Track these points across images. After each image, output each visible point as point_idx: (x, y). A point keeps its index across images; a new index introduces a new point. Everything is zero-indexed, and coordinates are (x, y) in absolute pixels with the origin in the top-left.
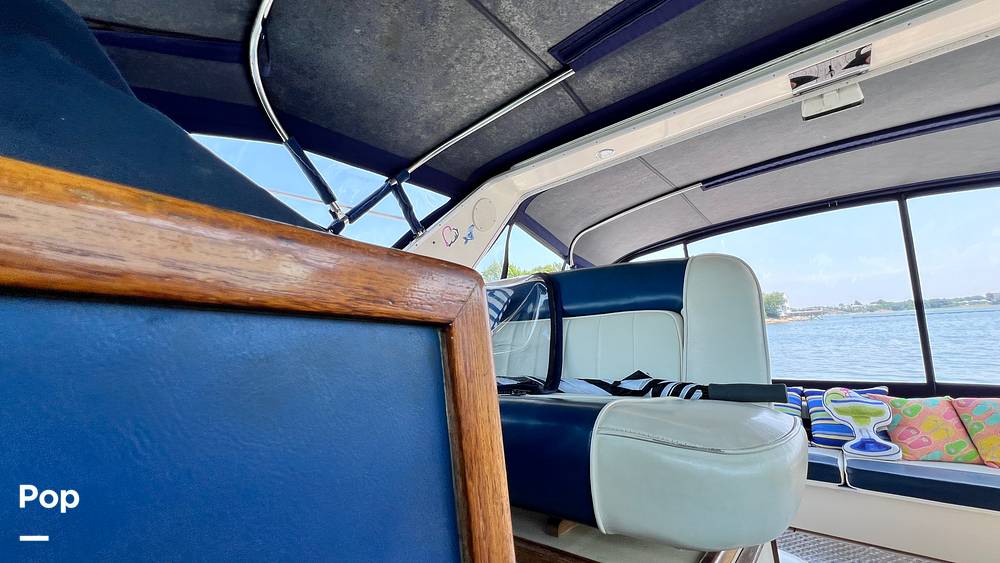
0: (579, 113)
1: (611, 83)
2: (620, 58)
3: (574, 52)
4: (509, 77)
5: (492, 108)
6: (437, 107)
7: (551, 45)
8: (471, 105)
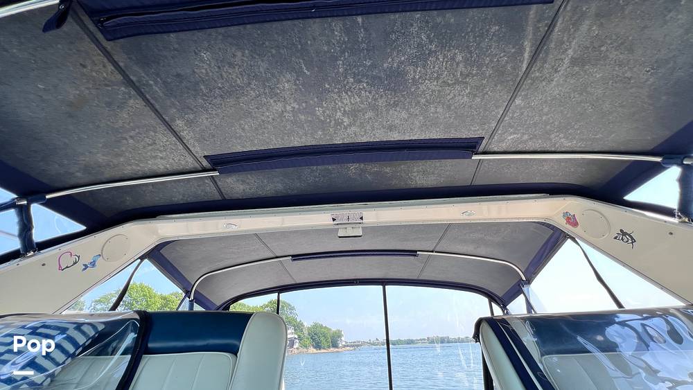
0: (217, 197)
1: (242, 187)
2: (249, 176)
3: (220, 163)
4: (171, 160)
5: (152, 174)
6: (101, 158)
7: (206, 154)
8: (134, 167)
